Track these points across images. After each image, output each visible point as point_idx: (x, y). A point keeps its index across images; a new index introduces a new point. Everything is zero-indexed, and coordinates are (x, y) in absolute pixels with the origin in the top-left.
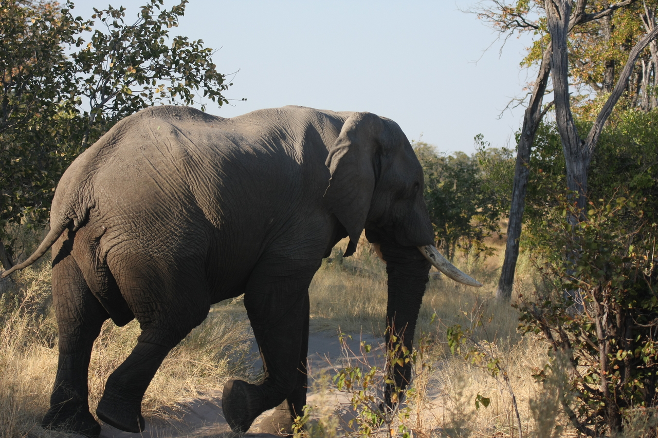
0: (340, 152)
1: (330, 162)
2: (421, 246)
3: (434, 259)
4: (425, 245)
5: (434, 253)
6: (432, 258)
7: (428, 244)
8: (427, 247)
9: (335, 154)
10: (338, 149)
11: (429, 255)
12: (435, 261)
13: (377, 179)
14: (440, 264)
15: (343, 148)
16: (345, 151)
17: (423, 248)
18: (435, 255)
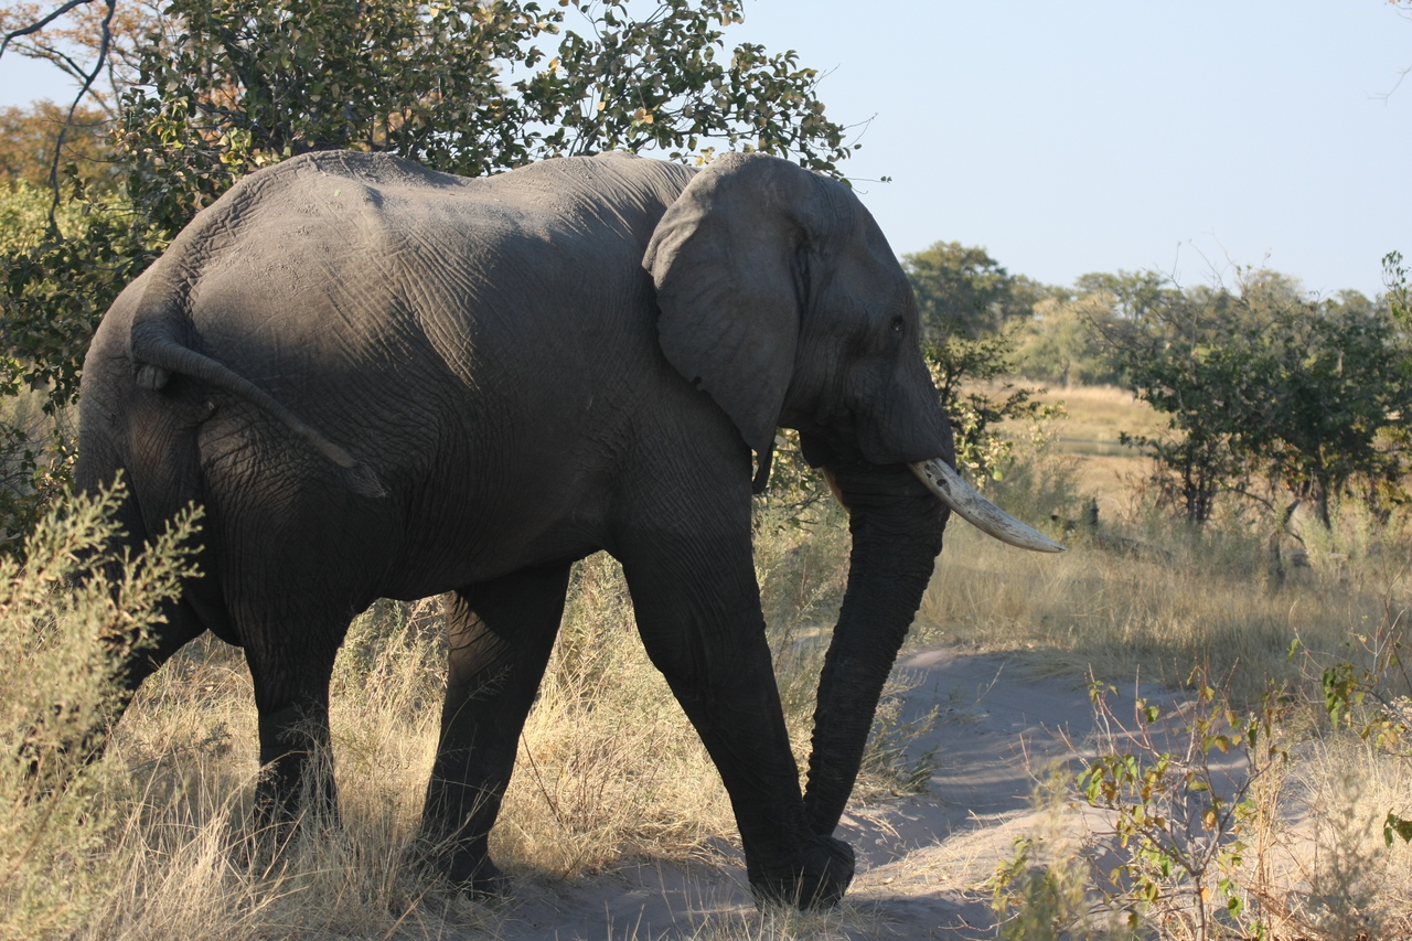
0: (676, 236)
1: (652, 260)
2: (915, 461)
3: (948, 490)
4: (923, 460)
5: (946, 477)
6: (941, 489)
7: (933, 458)
8: (930, 463)
9: (666, 239)
10: (671, 231)
11: (935, 482)
12: (949, 494)
13: (803, 308)
14: (961, 500)
15: (684, 226)
16: (687, 234)
17: (921, 465)
18: (950, 481)
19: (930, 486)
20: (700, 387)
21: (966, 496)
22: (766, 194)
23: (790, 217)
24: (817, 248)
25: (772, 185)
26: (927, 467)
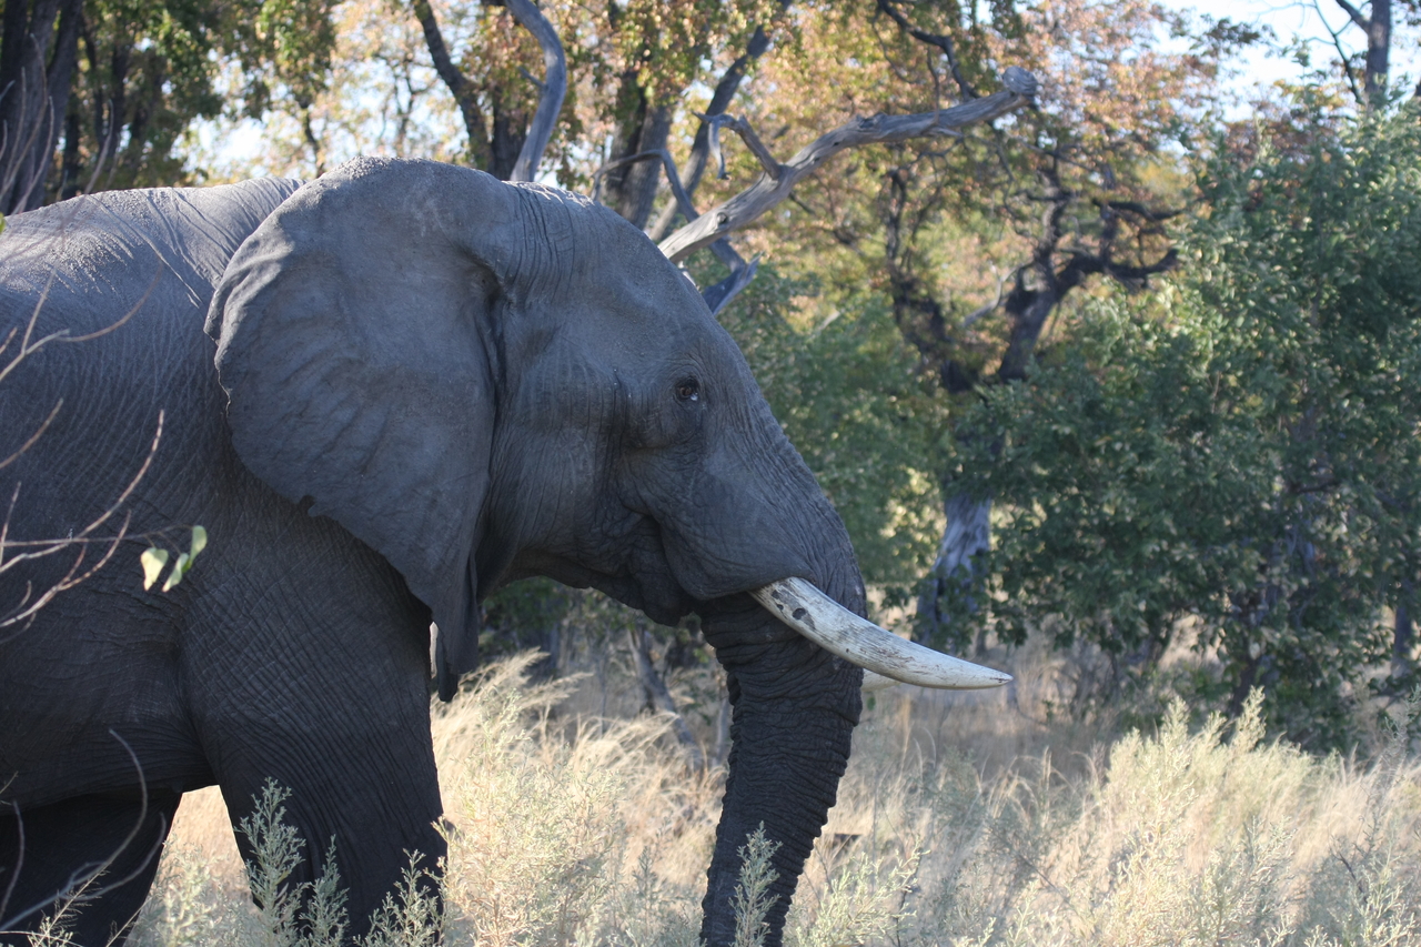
1: (218, 320)
2: (758, 588)
3: (810, 622)
4: (768, 584)
5: (804, 604)
6: (801, 624)
7: (782, 579)
8: (777, 587)
9: (235, 291)
11: (790, 615)
12: (814, 629)
13: (499, 389)
14: (832, 635)
15: (262, 267)
16: (267, 278)
17: (766, 594)
18: (812, 610)
19: (787, 622)
20: (312, 512)
21: (839, 627)
22: (419, 216)
23: (465, 252)
24: (513, 296)
25: (431, 203)
26: (775, 594)
